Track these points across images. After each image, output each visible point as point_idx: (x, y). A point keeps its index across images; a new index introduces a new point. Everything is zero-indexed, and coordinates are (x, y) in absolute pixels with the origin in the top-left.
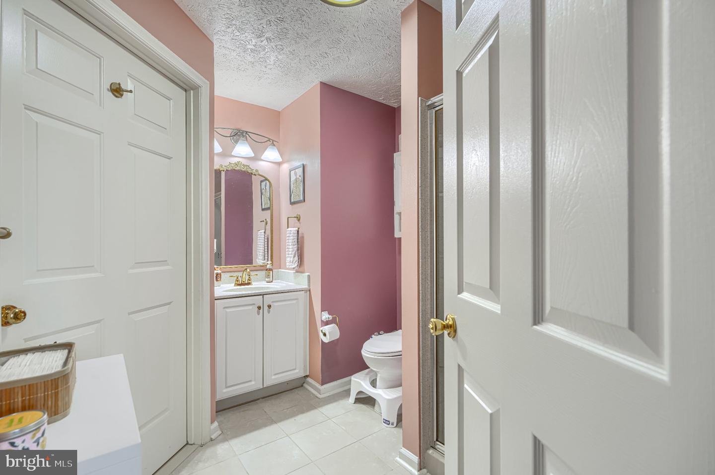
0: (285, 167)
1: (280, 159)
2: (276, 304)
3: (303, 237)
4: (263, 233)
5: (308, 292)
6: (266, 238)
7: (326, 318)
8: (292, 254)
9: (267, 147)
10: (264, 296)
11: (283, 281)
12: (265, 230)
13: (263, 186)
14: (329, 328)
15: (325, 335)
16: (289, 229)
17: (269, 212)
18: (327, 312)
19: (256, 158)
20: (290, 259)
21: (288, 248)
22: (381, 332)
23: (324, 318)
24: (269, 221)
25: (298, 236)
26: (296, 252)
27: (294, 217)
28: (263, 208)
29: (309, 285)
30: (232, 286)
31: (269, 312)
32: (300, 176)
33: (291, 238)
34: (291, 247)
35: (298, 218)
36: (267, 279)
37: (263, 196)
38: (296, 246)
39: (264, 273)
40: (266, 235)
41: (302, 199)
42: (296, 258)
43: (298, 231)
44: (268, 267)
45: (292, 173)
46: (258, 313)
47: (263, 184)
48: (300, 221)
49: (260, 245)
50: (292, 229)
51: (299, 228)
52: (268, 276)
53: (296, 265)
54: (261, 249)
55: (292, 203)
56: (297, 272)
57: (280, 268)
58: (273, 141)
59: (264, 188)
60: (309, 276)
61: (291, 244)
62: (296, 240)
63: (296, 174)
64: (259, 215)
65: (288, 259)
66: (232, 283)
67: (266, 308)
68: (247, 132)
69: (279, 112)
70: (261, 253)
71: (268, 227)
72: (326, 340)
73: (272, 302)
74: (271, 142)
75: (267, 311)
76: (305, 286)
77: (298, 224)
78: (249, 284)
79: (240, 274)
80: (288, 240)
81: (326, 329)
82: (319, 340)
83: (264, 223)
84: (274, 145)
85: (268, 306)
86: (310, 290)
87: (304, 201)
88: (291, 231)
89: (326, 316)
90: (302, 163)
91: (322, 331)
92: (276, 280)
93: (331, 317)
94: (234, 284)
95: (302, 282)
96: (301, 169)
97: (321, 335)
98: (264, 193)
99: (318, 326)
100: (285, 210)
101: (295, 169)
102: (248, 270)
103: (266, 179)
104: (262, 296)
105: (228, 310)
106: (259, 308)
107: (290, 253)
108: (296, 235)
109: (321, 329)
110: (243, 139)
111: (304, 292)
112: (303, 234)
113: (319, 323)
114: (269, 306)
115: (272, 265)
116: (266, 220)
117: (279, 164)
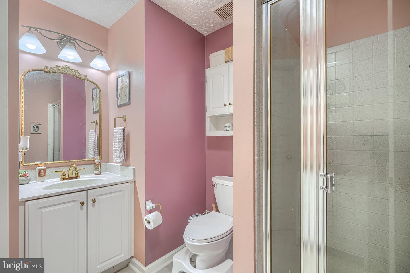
0: (113, 76)
1: (108, 68)
2: (100, 197)
3: (129, 135)
4: (93, 132)
5: (133, 183)
6: (96, 136)
7: (150, 207)
8: (118, 150)
9: (96, 56)
10: (88, 191)
11: (111, 172)
12: (95, 130)
13: (94, 93)
14: (153, 216)
15: (149, 222)
16: (116, 128)
17: (98, 114)
18: (151, 201)
19: (85, 65)
20: (117, 154)
21: (115, 145)
22: (197, 214)
23: (148, 207)
24: (98, 121)
25: (124, 134)
26: (122, 148)
27: (121, 118)
28: (94, 111)
29: (134, 177)
30: (57, 180)
31: (93, 206)
32: (126, 82)
33: (118, 136)
34: (117, 144)
35: (125, 119)
36: (95, 172)
37: (94, 101)
38: (122, 143)
39: (92, 166)
40: (96, 134)
41: (127, 101)
42: (122, 153)
43: (124, 130)
44: (96, 161)
45: (119, 79)
46: (82, 209)
47: (94, 91)
48: (126, 121)
49: (91, 142)
50: (119, 128)
51: (125, 127)
52: (97, 170)
53: (122, 160)
54: (92, 145)
55: (119, 106)
56: (123, 165)
57: (108, 162)
58: (101, 51)
59: (95, 95)
60: (134, 169)
61: (117, 141)
62: (122, 137)
63: (122, 81)
64: (91, 118)
65: (115, 155)
66: (58, 177)
67: (90, 202)
68: (74, 39)
69: (108, 29)
70: (91, 149)
71: (98, 127)
72: (150, 227)
73: (97, 196)
74: (100, 52)
75: (91, 205)
76: (131, 178)
77: (124, 124)
78: (76, 177)
79: (66, 169)
80: (115, 137)
81: (151, 217)
82: (144, 227)
83: (94, 124)
84: (102, 55)
85: (92, 200)
86: (135, 182)
87: (130, 104)
88: (117, 130)
89: (150, 205)
90: (128, 71)
91: (146, 220)
92: (104, 172)
93: (154, 206)
94: (60, 179)
95: (127, 175)
96: (127, 76)
97: (146, 223)
98: (95, 99)
99: (143, 216)
100: (113, 112)
101: (121, 76)
102: (74, 165)
103: (97, 86)
104: (86, 191)
105: (44, 210)
106: (82, 204)
107: (117, 149)
108: (122, 133)
109: (145, 218)
110: (70, 44)
111: (129, 183)
112: (128, 132)
113: (143, 212)
114: (94, 201)
115: (101, 160)
116: (96, 121)
117: (108, 73)
